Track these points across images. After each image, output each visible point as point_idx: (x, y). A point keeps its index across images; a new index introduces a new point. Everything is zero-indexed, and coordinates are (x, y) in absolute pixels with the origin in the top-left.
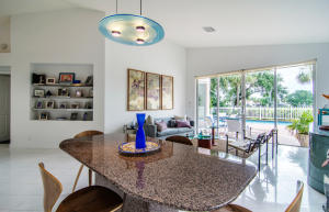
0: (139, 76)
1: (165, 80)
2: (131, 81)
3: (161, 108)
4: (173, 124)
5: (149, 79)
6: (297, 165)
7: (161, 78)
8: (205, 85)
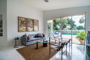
0: (23, 19)
1: (35, 21)
2: (20, 21)
3: (33, 30)
4: (37, 36)
5: (28, 20)
6: (79, 50)
7: (33, 20)
8: (51, 23)
